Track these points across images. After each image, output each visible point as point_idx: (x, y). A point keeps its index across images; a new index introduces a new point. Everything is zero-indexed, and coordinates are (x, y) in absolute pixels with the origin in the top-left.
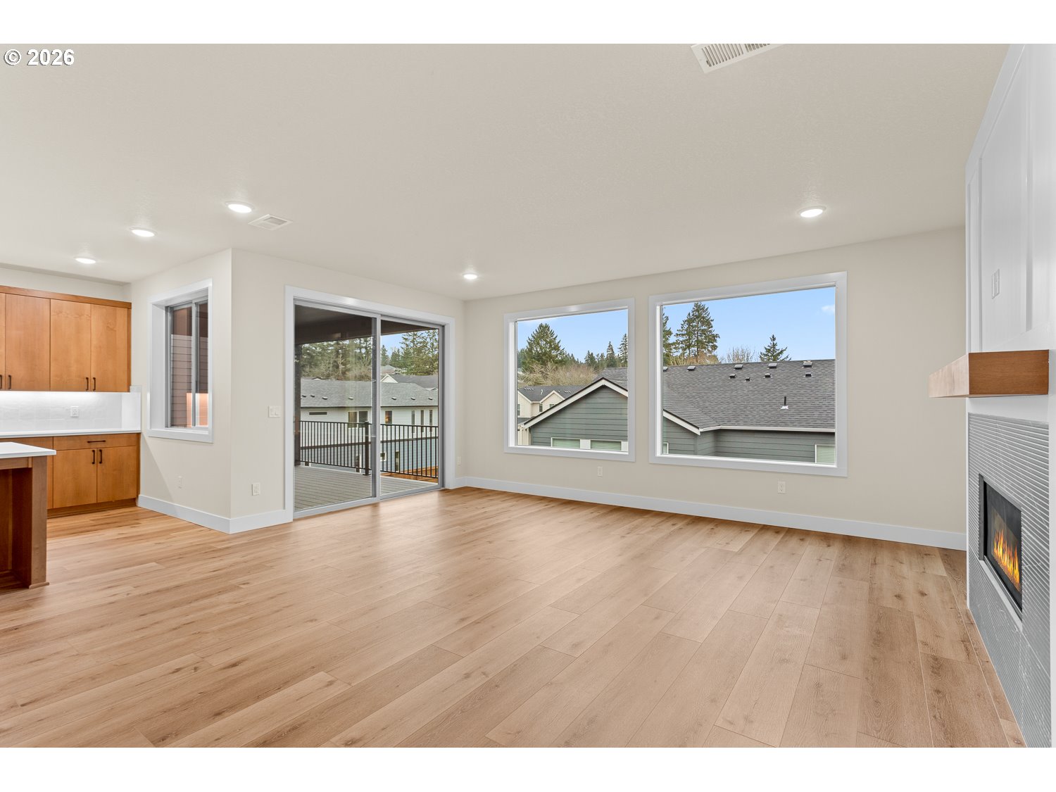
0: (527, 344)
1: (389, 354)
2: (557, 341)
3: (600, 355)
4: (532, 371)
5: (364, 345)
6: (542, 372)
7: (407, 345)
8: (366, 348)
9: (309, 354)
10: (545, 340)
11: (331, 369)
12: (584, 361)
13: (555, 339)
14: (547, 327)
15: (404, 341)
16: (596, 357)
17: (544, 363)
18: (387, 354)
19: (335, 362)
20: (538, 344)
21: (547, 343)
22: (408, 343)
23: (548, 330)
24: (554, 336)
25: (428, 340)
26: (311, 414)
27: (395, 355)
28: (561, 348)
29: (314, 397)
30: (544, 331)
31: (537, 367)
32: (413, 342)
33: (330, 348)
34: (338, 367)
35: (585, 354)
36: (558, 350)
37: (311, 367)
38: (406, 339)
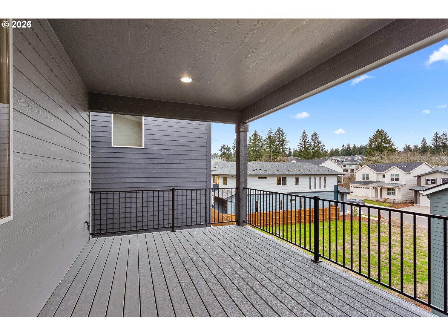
0: (369, 141)
1: (292, 151)
2: (389, 139)
3: (415, 146)
4: (373, 156)
5: (282, 148)
6: (380, 156)
7: (301, 146)
8: (282, 149)
9: (259, 153)
10: (381, 139)
11: (268, 158)
12: (402, 150)
13: (387, 137)
14: (382, 131)
15: (300, 144)
16: (412, 147)
17: (381, 151)
18: (291, 151)
19: (270, 155)
20: (376, 141)
21: (382, 140)
22: (301, 145)
23: (383, 132)
24: (387, 136)
25: (312, 143)
26: (259, 178)
27: (295, 152)
28: (392, 143)
29: (260, 170)
30: (380, 134)
31: (376, 154)
32: (304, 145)
33: (268, 149)
34: (271, 157)
35: (404, 146)
36: (390, 143)
37: (260, 158)
38: (301, 144)
